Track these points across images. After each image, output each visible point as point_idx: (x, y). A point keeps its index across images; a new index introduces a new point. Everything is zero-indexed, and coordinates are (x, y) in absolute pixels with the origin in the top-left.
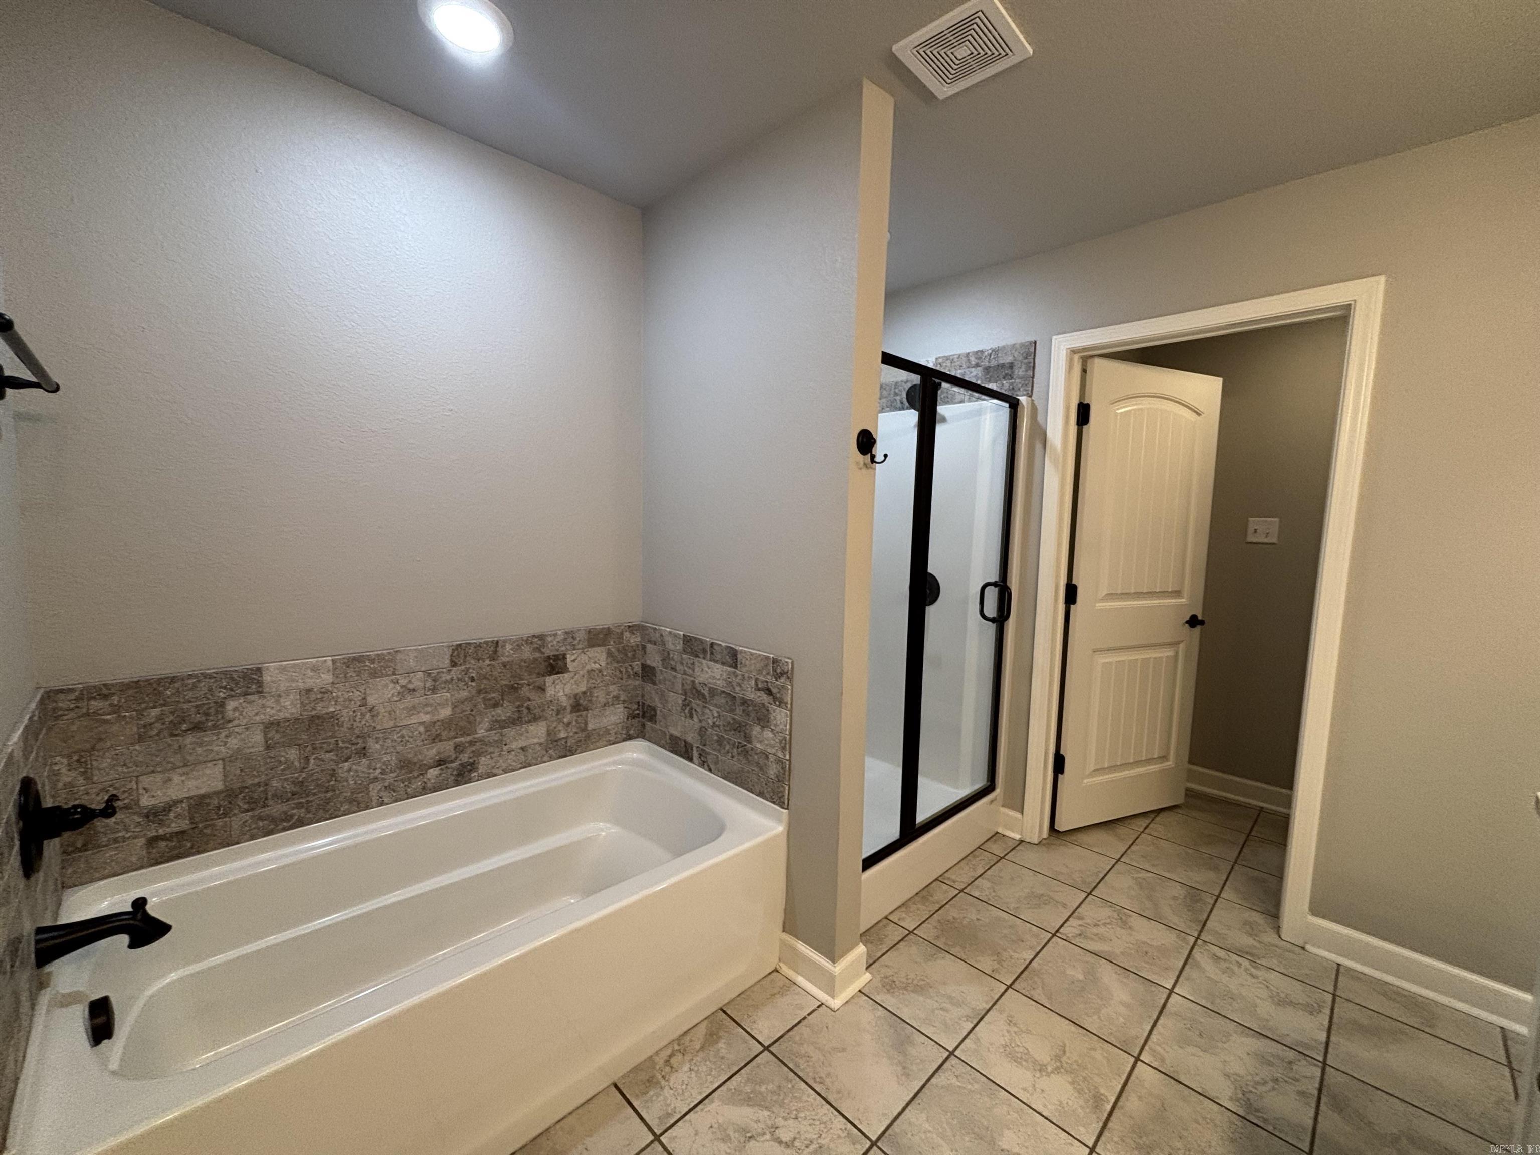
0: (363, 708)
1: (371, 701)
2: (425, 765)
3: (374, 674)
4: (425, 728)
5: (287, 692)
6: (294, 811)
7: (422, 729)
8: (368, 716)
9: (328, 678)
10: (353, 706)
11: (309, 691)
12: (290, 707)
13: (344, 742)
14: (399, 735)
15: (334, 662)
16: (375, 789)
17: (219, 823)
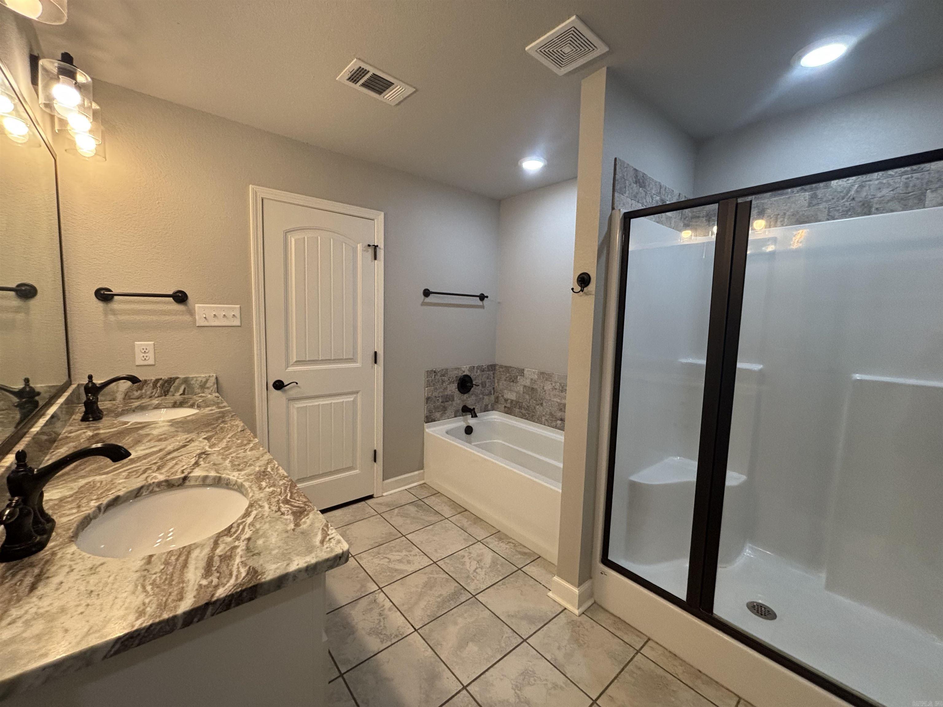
0: (543, 390)
1: (545, 388)
3: (547, 379)
5: (528, 378)
6: (526, 414)
8: (544, 393)
9: (536, 377)
11: (532, 379)
12: (528, 383)
13: (538, 399)
14: (550, 403)
15: (538, 372)
16: (544, 419)
17: (514, 409)
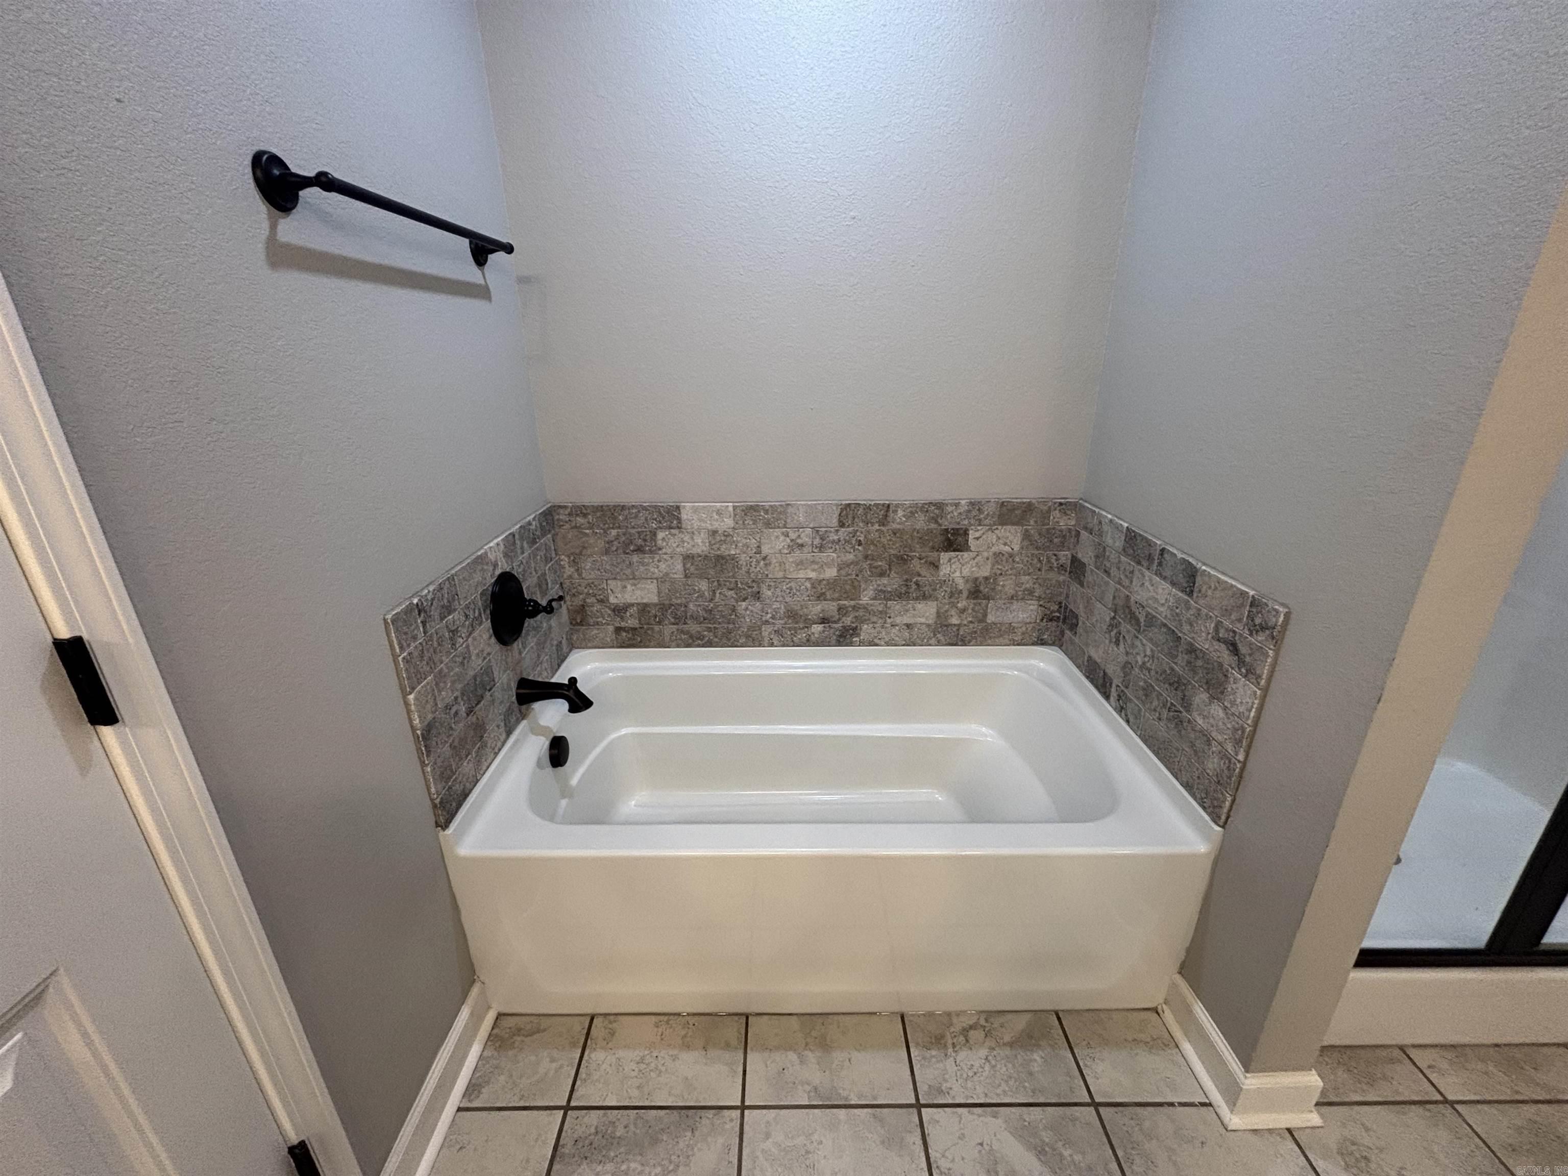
0: (758, 555)
1: (765, 549)
2: (809, 619)
3: (768, 525)
4: (813, 584)
5: (699, 531)
6: (705, 633)
7: (808, 585)
8: (762, 563)
9: (729, 522)
10: (751, 553)
11: (715, 532)
12: (700, 544)
13: (742, 583)
14: (788, 586)
15: (735, 508)
16: (766, 631)
17: (657, 628)
